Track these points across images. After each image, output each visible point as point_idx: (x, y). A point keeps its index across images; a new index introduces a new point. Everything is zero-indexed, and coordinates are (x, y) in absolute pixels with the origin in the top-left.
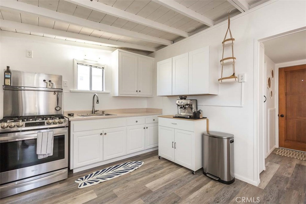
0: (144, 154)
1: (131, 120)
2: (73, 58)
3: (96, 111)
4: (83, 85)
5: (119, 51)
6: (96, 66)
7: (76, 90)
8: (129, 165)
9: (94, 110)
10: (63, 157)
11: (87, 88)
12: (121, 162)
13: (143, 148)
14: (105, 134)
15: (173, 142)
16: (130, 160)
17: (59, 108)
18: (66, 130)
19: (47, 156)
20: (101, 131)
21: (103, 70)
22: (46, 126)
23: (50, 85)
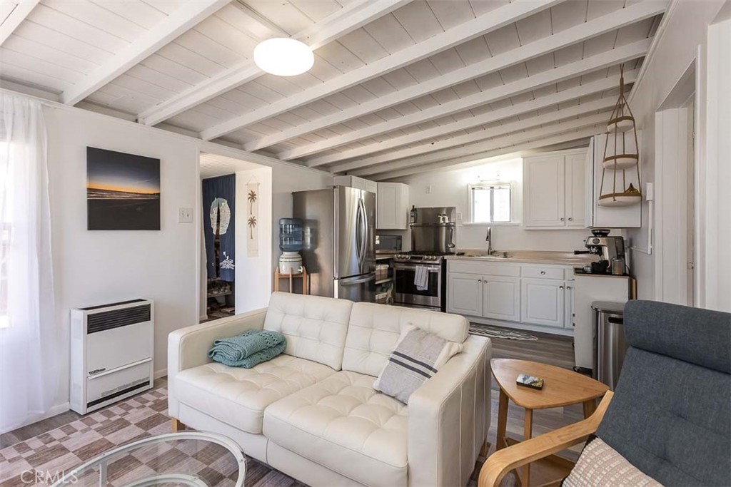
2: (467, 183)
3: (495, 252)
4: (481, 216)
5: (524, 158)
7: (471, 223)
9: (491, 250)
10: (436, 295)
11: (486, 219)
14: (485, 282)
17: (451, 245)
18: (440, 268)
19: (423, 290)
20: (480, 277)
22: (423, 261)
23: (444, 219)
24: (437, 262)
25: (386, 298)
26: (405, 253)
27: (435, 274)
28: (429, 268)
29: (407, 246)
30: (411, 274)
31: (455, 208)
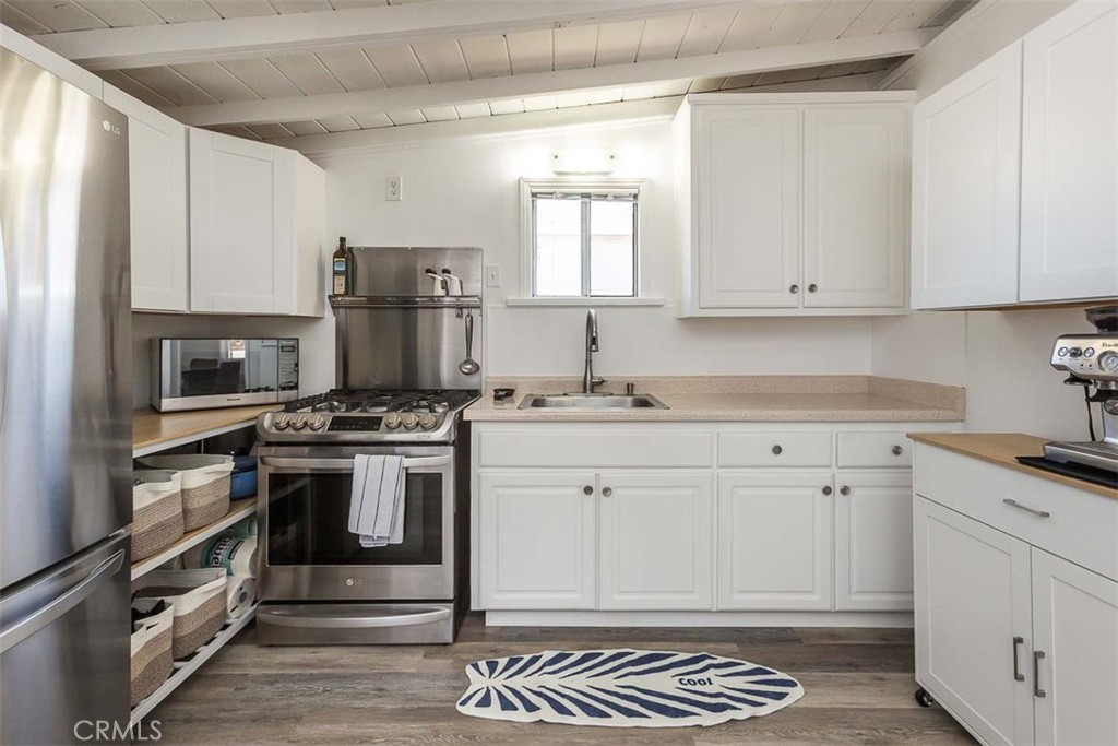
0: (831, 634)
1: (750, 437)
2: (517, 178)
3: (602, 382)
4: (556, 277)
5: (694, 104)
6: (604, 191)
7: (527, 297)
8: (711, 673)
9: (592, 377)
10: (434, 557)
11: (570, 288)
12: (682, 640)
13: (817, 598)
14: (606, 491)
15: (1018, 641)
16: (734, 647)
17: (469, 366)
18: (448, 456)
19: (384, 544)
20: (588, 477)
21: (635, 206)
22: (383, 432)
23: (445, 285)
24: (438, 435)
25: (224, 593)
26: (312, 402)
27: (432, 482)
28: (407, 462)
29: (320, 374)
30: (336, 488)
31: (481, 250)
